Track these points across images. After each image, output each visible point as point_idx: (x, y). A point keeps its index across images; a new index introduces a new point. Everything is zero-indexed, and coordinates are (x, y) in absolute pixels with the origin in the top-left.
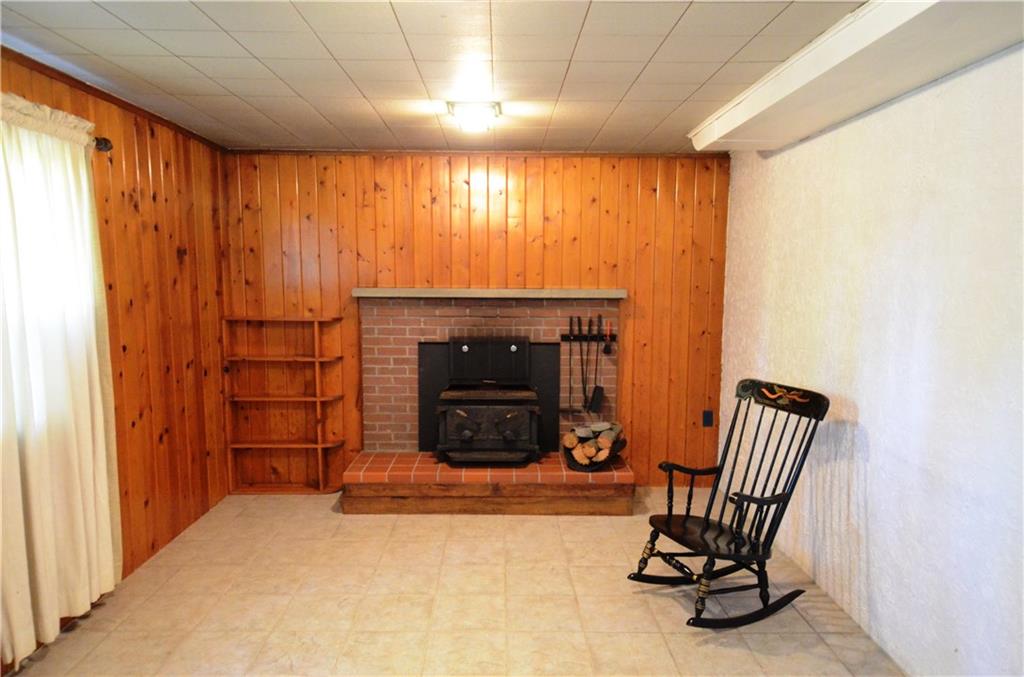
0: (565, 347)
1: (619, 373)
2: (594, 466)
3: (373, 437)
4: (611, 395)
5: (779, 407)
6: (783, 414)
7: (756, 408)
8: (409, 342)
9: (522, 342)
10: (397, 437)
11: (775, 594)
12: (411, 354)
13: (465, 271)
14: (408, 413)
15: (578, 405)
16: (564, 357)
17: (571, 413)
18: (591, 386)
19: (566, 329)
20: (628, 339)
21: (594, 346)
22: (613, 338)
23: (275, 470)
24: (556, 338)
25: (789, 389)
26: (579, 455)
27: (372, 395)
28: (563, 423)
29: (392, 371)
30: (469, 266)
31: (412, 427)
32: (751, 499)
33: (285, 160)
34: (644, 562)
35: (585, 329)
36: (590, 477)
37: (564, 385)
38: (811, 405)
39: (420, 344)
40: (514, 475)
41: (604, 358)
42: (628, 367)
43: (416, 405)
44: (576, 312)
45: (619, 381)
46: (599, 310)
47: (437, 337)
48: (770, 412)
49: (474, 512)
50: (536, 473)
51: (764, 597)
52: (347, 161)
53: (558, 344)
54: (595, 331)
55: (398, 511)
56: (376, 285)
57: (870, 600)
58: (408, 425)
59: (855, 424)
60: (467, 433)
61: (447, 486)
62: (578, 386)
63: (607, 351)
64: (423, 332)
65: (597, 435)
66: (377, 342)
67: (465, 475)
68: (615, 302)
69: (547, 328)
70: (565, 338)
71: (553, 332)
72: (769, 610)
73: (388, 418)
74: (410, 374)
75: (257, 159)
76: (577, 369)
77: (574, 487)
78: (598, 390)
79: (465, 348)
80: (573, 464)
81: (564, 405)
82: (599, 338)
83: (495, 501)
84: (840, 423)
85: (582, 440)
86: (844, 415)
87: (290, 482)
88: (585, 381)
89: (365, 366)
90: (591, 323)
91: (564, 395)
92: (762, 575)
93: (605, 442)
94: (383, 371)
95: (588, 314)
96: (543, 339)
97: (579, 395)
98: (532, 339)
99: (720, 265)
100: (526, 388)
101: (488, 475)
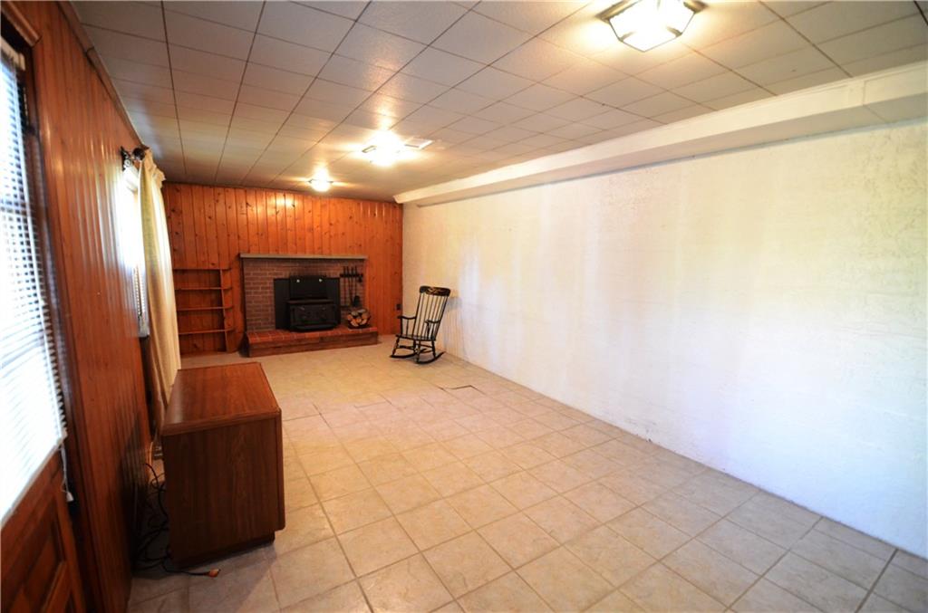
0: (342, 280)
1: (364, 290)
2: (360, 326)
3: (251, 325)
4: (361, 299)
5: (434, 294)
6: (435, 297)
7: (426, 296)
8: (268, 279)
9: (324, 278)
10: (265, 324)
11: (437, 353)
12: (270, 284)
13: (294, 246)
14: (270, 311)
15: (348, 304)
16: (342, 284)
17: (345, 308)
18: (354, 296)
19: (342, 272)
20: (367, 276)
21: (354, 279)
22: (362, 275)
23: (195, 346)
24: (338, 276)
25: (437, 288)
26: (354, 323)
27: (251, 305)
28: (342, 312)
29: (261, 293)
30: (296, 244)
31: (272, 319)
32: (432, 322)
33: (196, 189)
34: (394, 351)
35: (350, 272)
36: (360, 331)
37: (342, 296)
38: (444, 292)
39: (275, 280)
40: (329, 333)
41: (358, 285)
42: (367, 287)
43: (273, 308)
44: (346, 264)
45: (364, 293)
46: (355, 264)
47: (283, 276)
48: (431, 296)
49: (312, 350)
50: (338, 332)
51: (434, 354)
52: (231, 191)
53: (338, 279)
54: (354, 272)
55: (277, 354)
56: (249, 252)
57: (464, 349)
58: (270, 318)
59: (457, 297)
60: (304, 317)
61: (299, 340)
62: (348, 296)
63: (360, 281)
64: (276, 274)
65: (360, 314)
66: (251, 279)
67: (307, 335)
68: (362, 260)
69: (335, 272)
70: (342, 276)
71: (336, 274)
72: (436, 358)
73: (259, 315)
74: (270, 294)
75: (178, 186)
76: (347, 288)
77: (353, 335)
78: (357, 297)
79: (298, 281)
80: (351, 327)
81: (343, 304)
82: (357, 275)
83: (321, 345)
84: (453, 298)
85: (355, 317)
86: (454, 295)
87: (204, 350)
88: (351, 294)
89: (246, 291)
90: (352, 270)
91: (342, 300)
92: (433, 344)
93: (365, 316)
94: (256, 293)
95: (352, 265)
96: (332, 276)
97: (348, 300)
98: (328, 276)
99: (401, 245)
100: (326, 298)
101: (317, 334)
